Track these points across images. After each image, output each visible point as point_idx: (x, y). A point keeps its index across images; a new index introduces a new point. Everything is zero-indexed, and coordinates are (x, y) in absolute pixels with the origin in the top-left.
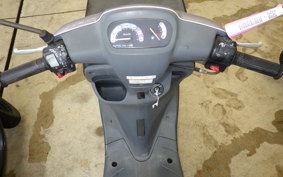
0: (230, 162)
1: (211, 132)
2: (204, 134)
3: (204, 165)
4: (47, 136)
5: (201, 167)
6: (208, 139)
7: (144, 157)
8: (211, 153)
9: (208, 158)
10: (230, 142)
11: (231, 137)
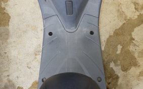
0: (133, 31)
1: (124, 9)
2: (118, 10)
3: (114, 32)
4: (7, 8)
5: (112, 33)
6: (121, 13)
7: (73, 29)
8: (121, 24)
9: (118, 28)
10: (136, 17)
11: (138, 13)
